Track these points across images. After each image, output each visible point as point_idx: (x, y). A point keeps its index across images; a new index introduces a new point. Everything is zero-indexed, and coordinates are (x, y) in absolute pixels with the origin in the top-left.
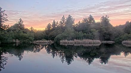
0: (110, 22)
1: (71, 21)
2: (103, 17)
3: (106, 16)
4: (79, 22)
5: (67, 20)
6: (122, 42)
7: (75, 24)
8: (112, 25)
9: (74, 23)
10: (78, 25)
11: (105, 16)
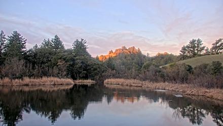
0: (87, 49)
1: (20, 43)
2: (77, 41)
3: (82, 40)
4: (36, 46)
5: (9, 40)
6: (105, 82)
7: (28, 49)
8: (91, 56)
9: (24, 48)
10: (33, 52)
11: (80, 40)
